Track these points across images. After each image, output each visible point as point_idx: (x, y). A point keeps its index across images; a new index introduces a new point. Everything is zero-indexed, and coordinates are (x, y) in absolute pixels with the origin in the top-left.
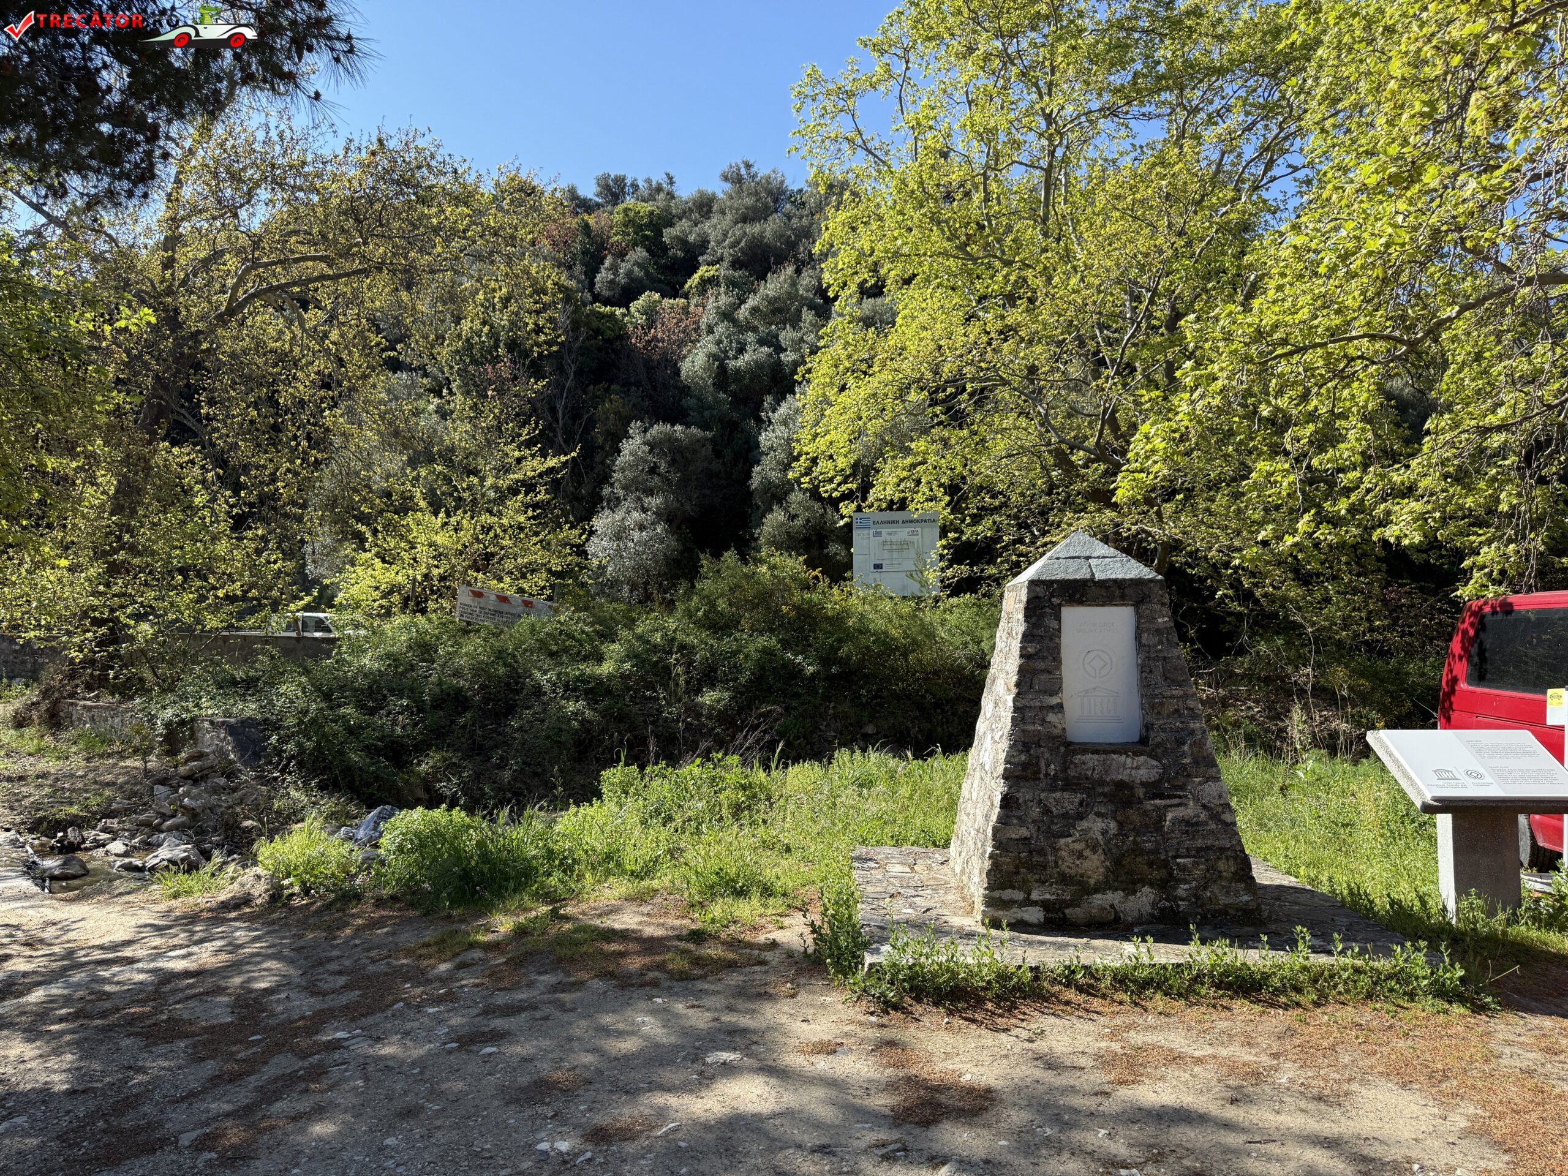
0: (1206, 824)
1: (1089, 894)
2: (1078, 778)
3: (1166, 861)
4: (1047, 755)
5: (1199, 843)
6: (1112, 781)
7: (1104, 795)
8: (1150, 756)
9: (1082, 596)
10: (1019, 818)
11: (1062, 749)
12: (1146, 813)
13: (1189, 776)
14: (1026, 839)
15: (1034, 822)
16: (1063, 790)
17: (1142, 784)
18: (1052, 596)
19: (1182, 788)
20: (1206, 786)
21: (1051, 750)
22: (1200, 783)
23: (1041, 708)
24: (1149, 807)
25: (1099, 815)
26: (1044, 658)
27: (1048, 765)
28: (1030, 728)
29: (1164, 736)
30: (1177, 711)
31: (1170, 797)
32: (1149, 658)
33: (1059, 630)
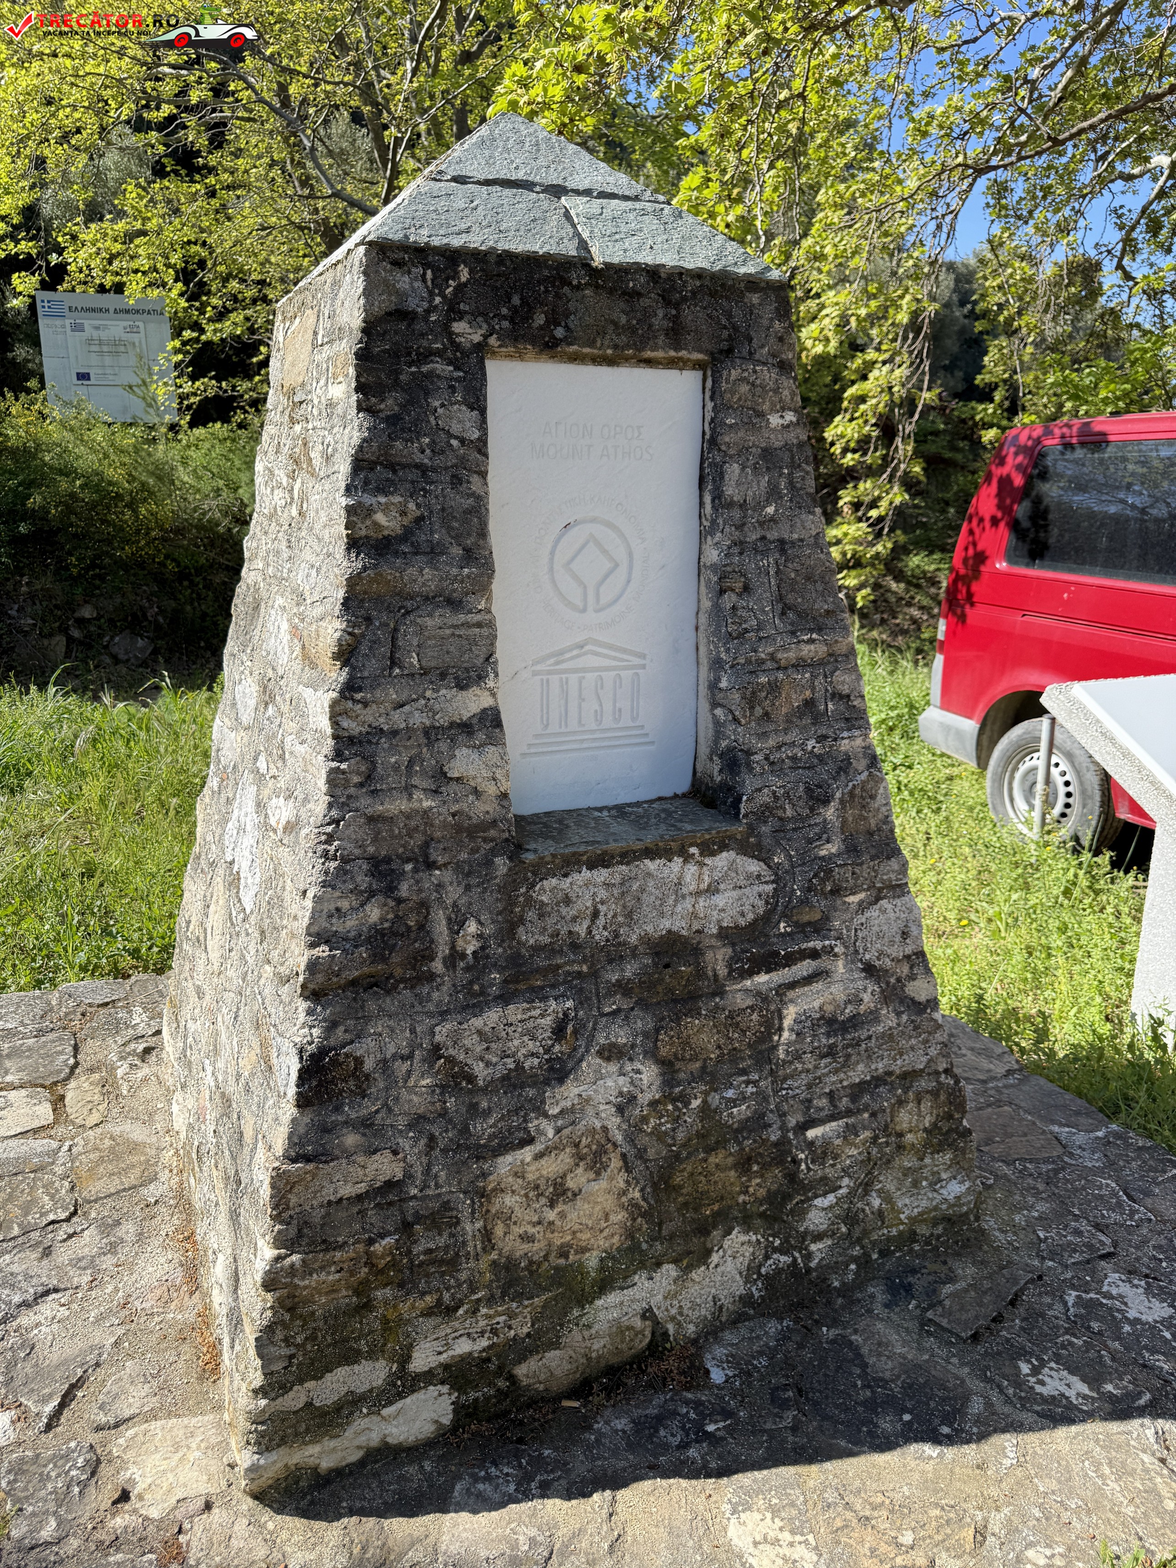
0: (874, 1017)
1: (584, 1299)
2: (550, 950)
3: (782, 1144)
4: (453, 893)
5: (859, 1073)
6: (645, 940)
7: (623, 988)
8: (746, 849)
9: (553, 321)
10: (366, 1124)
11: (502, 864)
12: (733, 1019)
13: (836, 892)
14: (390, 1185)
15: (417, 1121)
16: (504, 999)
17: (724, 934)
18: (453, 312)
19: (819, 928)
20: (873, 912)
21: (464, 872)
22: (862, 907)
23: (431, 734)
24: (741, 1001)
25: (611, 1053)
26: (434, 552)
27: (456, 924)
28: (395, 805)
29: (776, 783)
30: (809, 704)
31: (790, 960)
32: (740, 545)
33: (481, 446)
